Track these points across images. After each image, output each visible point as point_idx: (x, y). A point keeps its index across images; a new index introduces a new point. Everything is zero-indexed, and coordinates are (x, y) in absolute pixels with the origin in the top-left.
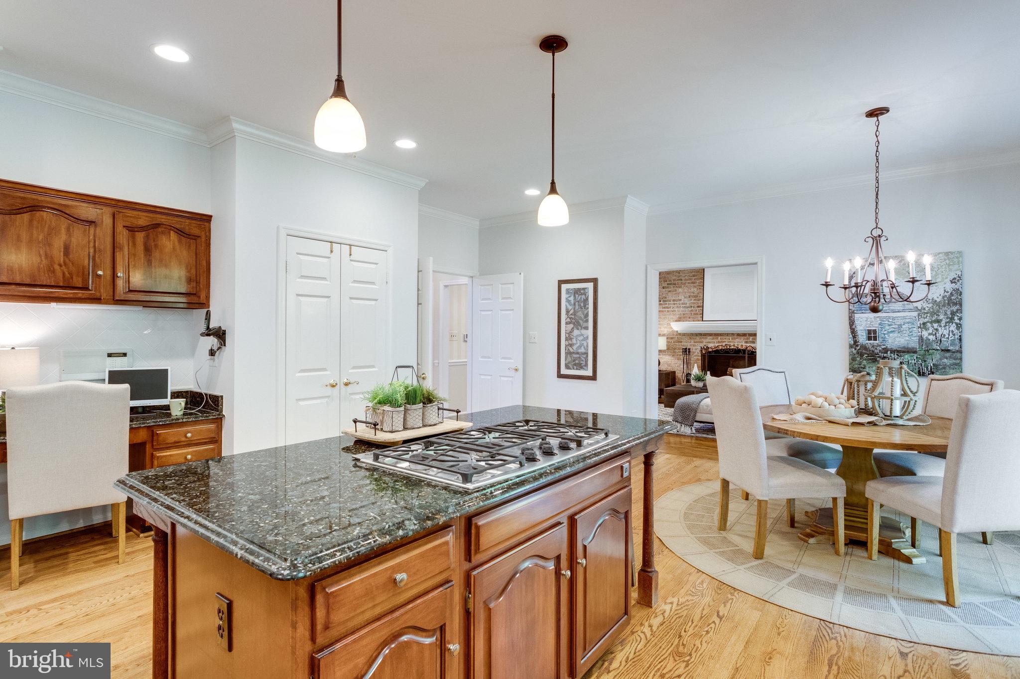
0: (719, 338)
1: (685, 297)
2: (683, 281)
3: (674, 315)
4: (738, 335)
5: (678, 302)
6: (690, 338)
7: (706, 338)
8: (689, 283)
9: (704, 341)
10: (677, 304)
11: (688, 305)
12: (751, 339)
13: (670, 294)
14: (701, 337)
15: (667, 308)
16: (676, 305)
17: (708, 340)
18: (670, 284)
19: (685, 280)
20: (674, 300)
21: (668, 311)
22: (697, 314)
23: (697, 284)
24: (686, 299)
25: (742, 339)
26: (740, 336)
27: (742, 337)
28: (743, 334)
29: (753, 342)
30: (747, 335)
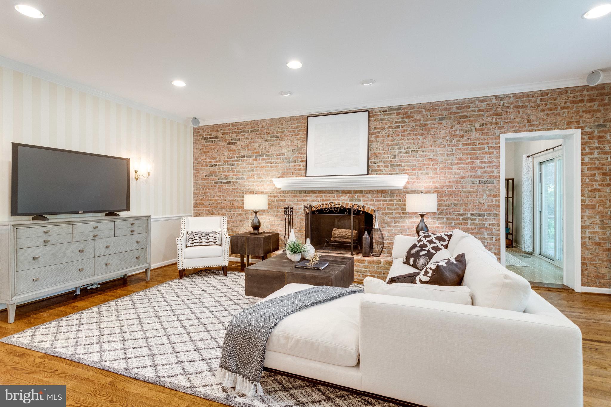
0: (323, 196)
1: (288, 151)
2: (286, 134)
3: (277, 170)
4: (343, 192)
5: (281, 157)
6: (294, 196)
7: (310, 196)
8: (292, 135)
9: (309, 199)
10: (280, 158)
11: (291, 160)
12: (356, 197)
13: (272, 147)
14: (305, 195)
15: (271, 163)
16: (279, 160)
17: (312, 198)
18: (273, 137)
19: (289, 132)
20: (277, 155)
21: (271, 167)
22: (300, 169)
23: (301, 136)
24: (289, 153)
25: (347, 197)
26: (346, 193)
27: (347, 194)
28: (348, 191)
29: (359, 200)
30: (353, 192)
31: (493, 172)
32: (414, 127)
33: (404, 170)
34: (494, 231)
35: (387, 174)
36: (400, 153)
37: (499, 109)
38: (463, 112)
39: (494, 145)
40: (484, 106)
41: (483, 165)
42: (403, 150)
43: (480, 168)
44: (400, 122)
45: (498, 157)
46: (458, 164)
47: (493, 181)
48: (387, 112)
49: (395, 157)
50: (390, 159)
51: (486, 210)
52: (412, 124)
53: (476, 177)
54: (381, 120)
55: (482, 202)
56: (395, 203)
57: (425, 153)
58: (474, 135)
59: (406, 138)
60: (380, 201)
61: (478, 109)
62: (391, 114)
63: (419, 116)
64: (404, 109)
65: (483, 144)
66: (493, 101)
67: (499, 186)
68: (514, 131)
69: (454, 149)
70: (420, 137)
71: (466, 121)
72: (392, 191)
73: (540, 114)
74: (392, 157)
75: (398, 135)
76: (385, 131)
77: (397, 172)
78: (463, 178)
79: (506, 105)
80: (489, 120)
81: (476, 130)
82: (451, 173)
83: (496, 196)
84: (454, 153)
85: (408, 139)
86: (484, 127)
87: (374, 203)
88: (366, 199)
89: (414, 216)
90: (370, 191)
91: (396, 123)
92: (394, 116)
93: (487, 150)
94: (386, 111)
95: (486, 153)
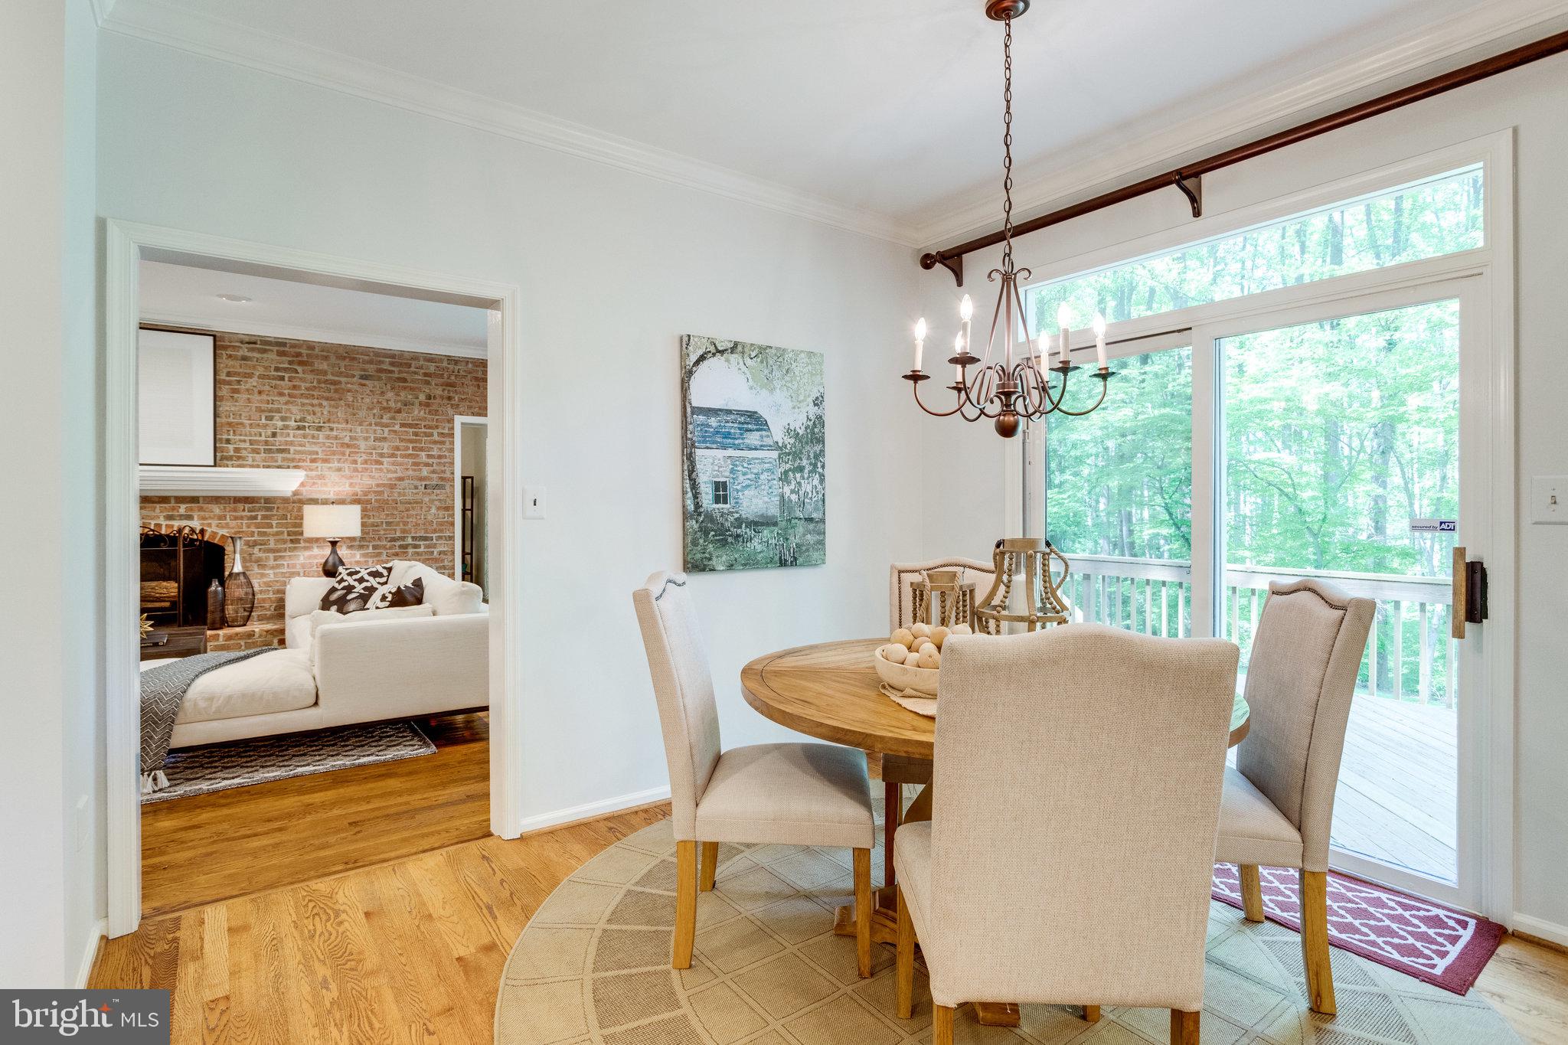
4: (147, 499)
12: (182, 511)
25: (157, 510)
26: (153, 502)
27: (158, 506)
28: (159, 497)
29: (190, 518)
30: (173, 501)
31: (444, 472)
32: (315, 384)
33: (293, 460)
34: (446, 563)
35: (258, 466)
36: (286, 427)
37: (453, 378)
38: (400, 372)
39: (446, 431)
40: (432, 367)
41: (430, 461)
42: (293, 424)
43: (427, 465)
44: (285, 370)
45: (452, 450)
46: (393, 455)
47: (444, 485)
48: (258, 346)
49: (274, 435)
50: (263, 438)
51: (435, 531)
52: (310, 377)
53: (421, 479)
54: (244, 358)
55: (429, 518)
56: (274, 523)
57: (335, 433)
58: (417, 412)
59: (299, 401)
60: (242, 518)
61: (423, 371)
62: (265, 351)
63: (324, 366)
64: (293, 346)
65: (430, 427)
66: (445, 364)
67: (453, 493)
68: (473, 414)
69: (386, 430)
70: (325, 403)
71: (405, 388)
72: (268, 500)
74: (269, 432)
75: (281, 394)
76: (253, 382)
77: (279, 463)
78: (401, 479)
79: (462, 373)
80: (439, 392)
81: (421, 404)
82: (381, 469)
83: (450, 508)
84: (386, 438)
85: (303, 405)
86: (432, 401)
87: (227, 524)
88: (207, 514)
89: (315, 545)
90: (216, 500)
91: (277, 369)
92: (273, 356)
93: (436, 437)
94: (255, 343)
95: (435, 442)
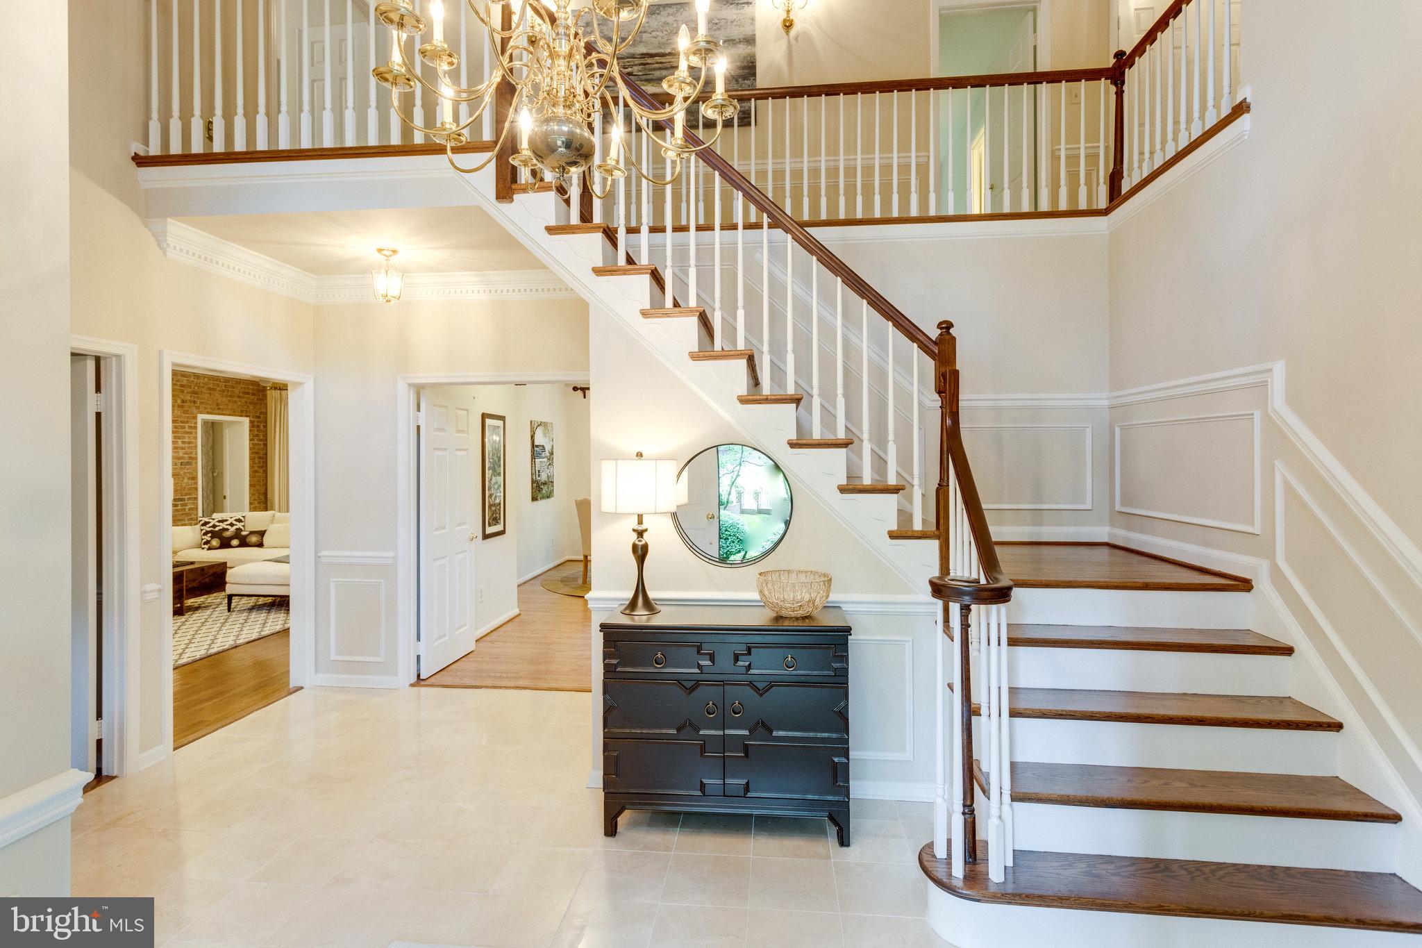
31: (192, 453)
34: (193, 516)
37: (196, 388)
39: (193, 425)
40: (185, 381)
41: (184, 446)
43: (182, 448)
45: (196, 438)
47: (191, 463)
51: (187, 494)
53: (178, 459)
55: (184, 485)
61: (180, 383)
65: (184, 423)
66: (192, 379)
67: (196, 467)
68: (208, 413)
73: (224, 399)
79: (202, 385)
80: (188, 397)
81: (178, 406)
83: (195, 478)
93: (187, 429)
95: (187, 433)
